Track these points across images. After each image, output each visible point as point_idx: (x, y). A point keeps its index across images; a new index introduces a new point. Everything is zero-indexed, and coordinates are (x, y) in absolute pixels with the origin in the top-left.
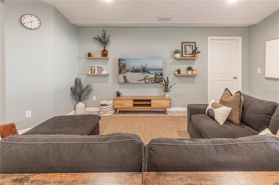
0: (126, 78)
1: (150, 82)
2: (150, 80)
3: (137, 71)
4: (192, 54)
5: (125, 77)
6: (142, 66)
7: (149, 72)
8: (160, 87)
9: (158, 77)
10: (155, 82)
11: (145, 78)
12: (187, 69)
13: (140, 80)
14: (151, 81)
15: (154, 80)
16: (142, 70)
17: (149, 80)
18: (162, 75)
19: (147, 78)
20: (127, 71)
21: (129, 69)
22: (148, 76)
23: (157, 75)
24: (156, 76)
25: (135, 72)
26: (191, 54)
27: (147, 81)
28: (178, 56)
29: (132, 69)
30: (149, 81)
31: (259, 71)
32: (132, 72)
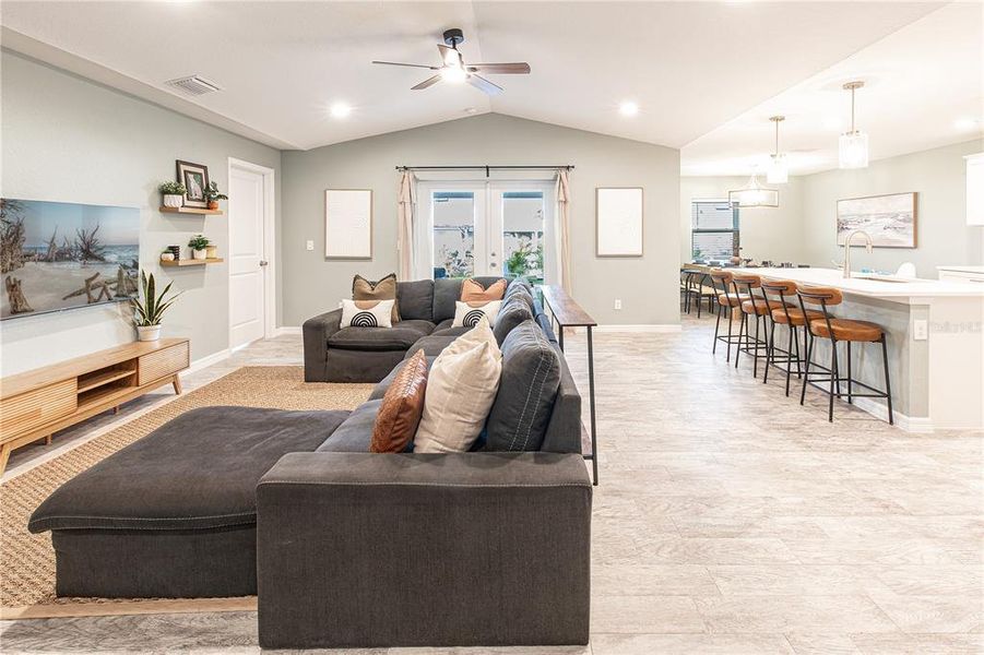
0: (20, 292)
1: (105, 297)
2: (105, 289)
3: (62, 256)
4: (203, 201)
5: (13, 286)
6: (81, 233)
7: (102, 259)
8: (120, 313)
9: (125, 274)
10: (117, 296)
11: (88, 281)
12: (190, 246)
13: (73, 295)
14: (108, 294)
15: (114, 289)
16: (83, 250)
17: (99, 290)
18: (136, 266)
19: (93, 282)
20: (28, 256)
21: (36, 249)
22: (98, 274)
23: (125, 267)
24: (120, 273)
25: (56, 260)
26: (199, 200)
27: (95, 294)
28: (174, 201)
29: (47, 245)
30: (102, 293)
31: (310, 245)
32: (48, 260)
